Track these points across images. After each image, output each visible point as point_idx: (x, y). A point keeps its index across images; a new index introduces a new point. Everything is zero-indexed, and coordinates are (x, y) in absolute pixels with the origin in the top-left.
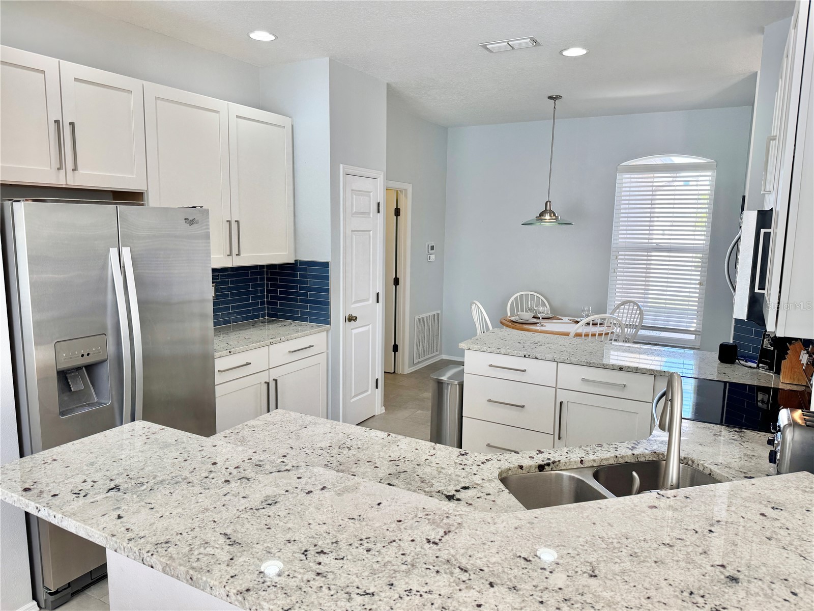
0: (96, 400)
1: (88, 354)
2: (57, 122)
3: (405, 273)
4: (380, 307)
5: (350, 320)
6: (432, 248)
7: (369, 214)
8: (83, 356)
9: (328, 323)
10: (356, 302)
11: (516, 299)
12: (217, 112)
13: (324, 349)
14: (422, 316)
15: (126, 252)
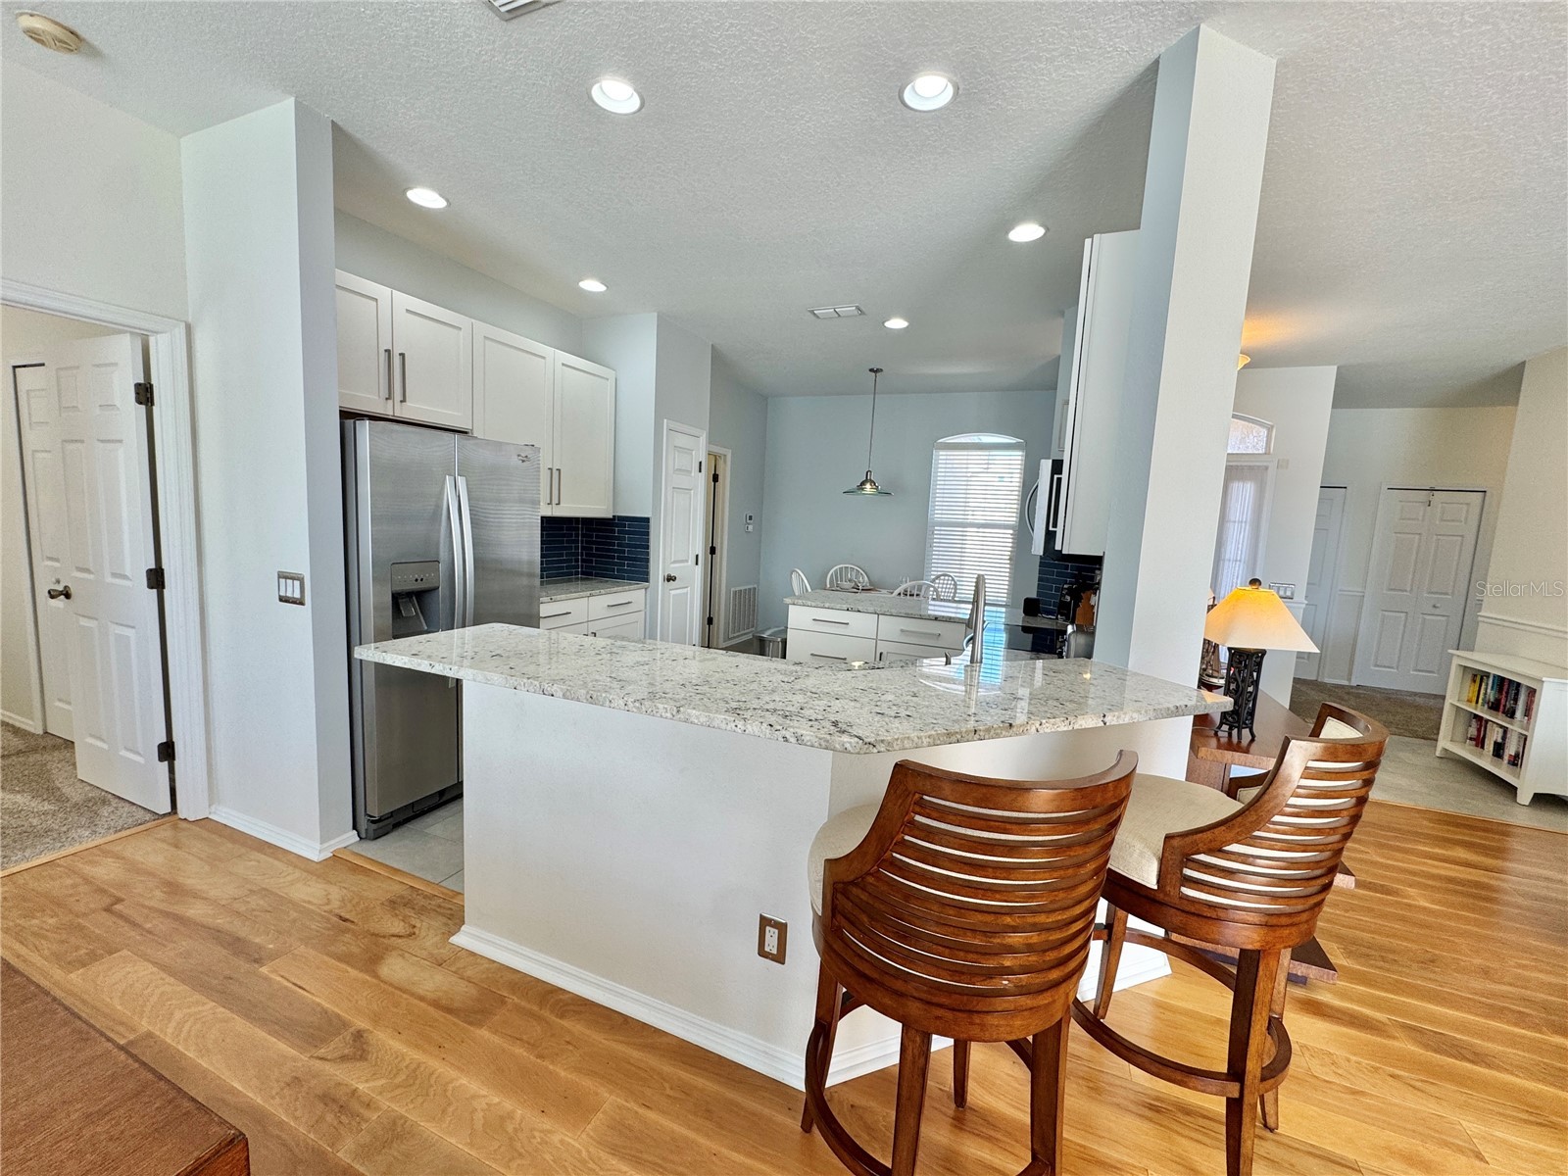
0: (426, 628)
1: (422, 580)
2: (387, 351)
3: (722, 543)
4: (699, 570)
5: (668, 580)
6: (750, 518)
7: (691, 472)
8: (416, 580)
9: (647, 581)
10: (675, 562)
11: (836, 571)
12: (544, 358)
13: (643, 608)
14: (738, 589)
15: (461, 482)
